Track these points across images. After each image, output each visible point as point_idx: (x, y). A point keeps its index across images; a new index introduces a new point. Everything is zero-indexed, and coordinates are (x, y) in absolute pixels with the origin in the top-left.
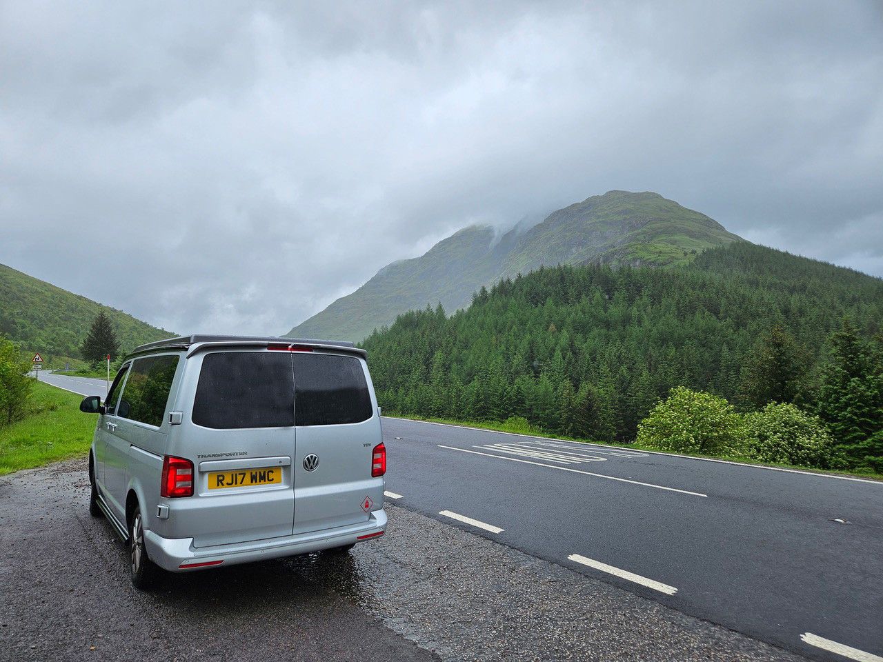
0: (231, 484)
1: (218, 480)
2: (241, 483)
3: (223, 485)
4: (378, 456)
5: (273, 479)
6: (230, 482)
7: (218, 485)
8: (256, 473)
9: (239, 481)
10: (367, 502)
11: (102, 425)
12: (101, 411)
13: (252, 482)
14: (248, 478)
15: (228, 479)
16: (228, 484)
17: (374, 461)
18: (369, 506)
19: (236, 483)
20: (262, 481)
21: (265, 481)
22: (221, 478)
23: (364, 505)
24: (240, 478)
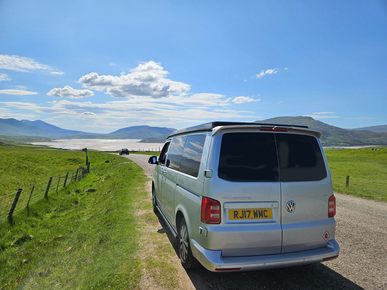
0: (243, 217)
1: (235, 215)
2: (248, 217)
3: (238, 218)
4: (331, 203)
5: (267, 216)
6: (242, 216)
7: (235, 218)
8: (257, 211)
9: (247, 216)
10: (326, 234)
11: (158, 170)
12: (157, 163)
13: (255, 217)
14: (252, 214)
15: (240, 214)
16: (240, 217)
17: (330, 207)
18: (328, 237)
19: (245, 217)
20: (261, 217)
21: (262, 217)
22: (236, 213)
23: (324, 237)
24: (247, 214)
